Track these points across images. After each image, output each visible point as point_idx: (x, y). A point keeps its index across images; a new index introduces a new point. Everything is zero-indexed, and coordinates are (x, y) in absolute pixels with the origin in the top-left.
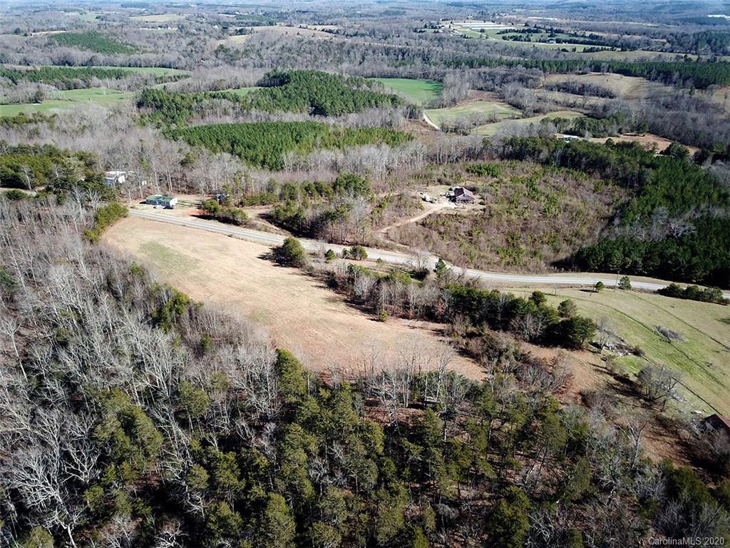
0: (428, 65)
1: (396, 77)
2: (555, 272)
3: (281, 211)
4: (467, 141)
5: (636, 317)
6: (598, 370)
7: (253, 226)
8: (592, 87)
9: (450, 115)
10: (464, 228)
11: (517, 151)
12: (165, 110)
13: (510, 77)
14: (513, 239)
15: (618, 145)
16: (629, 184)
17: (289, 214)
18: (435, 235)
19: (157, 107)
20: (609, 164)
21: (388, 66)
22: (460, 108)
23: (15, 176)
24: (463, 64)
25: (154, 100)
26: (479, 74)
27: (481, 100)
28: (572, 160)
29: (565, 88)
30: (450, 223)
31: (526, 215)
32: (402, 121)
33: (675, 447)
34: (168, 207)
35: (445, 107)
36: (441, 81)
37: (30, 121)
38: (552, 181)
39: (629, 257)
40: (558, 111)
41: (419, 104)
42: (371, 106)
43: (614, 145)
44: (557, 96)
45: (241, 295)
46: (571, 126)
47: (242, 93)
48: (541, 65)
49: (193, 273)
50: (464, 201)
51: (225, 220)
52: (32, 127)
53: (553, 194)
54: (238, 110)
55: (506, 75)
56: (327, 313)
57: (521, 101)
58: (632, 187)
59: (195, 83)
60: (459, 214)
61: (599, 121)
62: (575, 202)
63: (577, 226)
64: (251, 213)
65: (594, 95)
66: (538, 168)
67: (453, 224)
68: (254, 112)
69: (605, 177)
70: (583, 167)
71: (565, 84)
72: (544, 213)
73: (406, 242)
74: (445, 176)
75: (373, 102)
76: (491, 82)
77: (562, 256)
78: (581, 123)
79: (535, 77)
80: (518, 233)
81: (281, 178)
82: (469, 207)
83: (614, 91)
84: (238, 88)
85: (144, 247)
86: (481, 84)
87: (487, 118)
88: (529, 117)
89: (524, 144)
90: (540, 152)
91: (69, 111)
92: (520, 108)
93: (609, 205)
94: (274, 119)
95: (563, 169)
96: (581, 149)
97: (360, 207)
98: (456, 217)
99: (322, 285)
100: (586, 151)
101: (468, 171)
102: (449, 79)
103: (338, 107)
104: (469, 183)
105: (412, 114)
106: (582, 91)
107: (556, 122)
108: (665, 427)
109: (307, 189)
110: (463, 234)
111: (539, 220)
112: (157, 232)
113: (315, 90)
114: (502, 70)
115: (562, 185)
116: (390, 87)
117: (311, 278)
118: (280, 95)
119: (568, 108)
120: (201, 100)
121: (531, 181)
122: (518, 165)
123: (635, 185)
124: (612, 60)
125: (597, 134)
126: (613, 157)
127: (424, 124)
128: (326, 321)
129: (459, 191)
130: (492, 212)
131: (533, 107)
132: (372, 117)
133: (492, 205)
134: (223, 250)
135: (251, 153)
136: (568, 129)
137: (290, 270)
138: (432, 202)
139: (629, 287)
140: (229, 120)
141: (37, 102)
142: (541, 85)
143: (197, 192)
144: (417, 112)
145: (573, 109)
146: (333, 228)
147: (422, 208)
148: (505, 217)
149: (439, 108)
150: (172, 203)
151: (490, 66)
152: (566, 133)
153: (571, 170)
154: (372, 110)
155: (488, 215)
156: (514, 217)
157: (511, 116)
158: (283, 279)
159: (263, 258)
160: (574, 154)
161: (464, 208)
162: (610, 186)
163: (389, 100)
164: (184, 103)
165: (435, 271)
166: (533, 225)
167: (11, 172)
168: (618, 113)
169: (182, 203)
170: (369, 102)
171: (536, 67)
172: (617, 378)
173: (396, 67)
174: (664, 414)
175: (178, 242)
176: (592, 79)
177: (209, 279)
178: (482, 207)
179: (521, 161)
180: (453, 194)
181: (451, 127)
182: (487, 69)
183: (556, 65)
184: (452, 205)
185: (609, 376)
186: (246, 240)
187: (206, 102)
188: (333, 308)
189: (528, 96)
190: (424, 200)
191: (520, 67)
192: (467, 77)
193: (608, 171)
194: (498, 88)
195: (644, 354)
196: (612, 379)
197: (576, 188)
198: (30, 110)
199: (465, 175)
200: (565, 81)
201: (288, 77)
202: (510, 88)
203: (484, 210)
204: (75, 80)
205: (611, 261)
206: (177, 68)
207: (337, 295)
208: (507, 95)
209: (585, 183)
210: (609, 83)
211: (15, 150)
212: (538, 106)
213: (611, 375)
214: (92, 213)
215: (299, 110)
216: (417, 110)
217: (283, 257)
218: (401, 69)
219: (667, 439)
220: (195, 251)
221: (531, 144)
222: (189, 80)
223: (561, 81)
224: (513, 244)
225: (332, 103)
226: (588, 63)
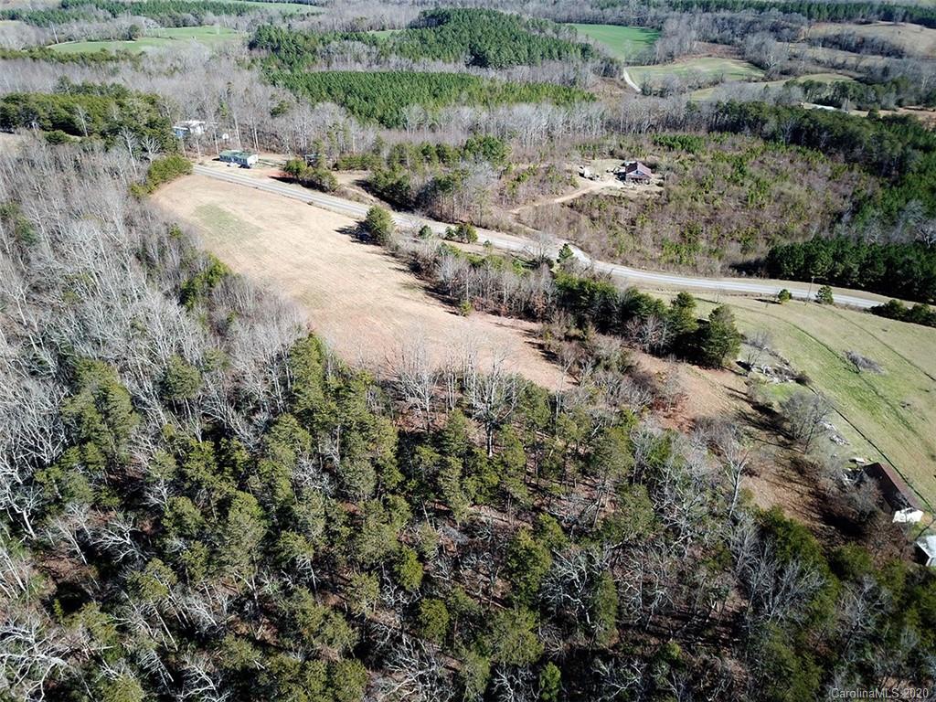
1: (600, 23)
3: (382, 176)
4: (666, 105)
6: (733, 395)
7: (343, 194)
8: (876, 41)
9: (657, 75)
10: (627, 214)
11: (734, 120)
12: (283, 53)
13: (758, 26)
14: (691, 232)
15: (886, 119)
16: (884, 171)
17: (390, 181)
19: (273, 50)
20: (861, 142)
21: (592, 7)
22: (678, 66)
24: (695, 6)
25: (270, 40)
26: (715, 20)
27: (710, 56)
28: (809, 135)
29: (836, 43)
30: (610, 206)
32: (592, 78)
34: (245, 166)
35: (658, 63)
36: (660, 29)
37: (111, 59)
38: (773, 161)
40: (817, 73)
41: (621, 58)
42: (552, 58)
43: (879, 120)
44: (822, 53)
46: (828, 93)
47: (381, 36)
48: (806, 10)
50: (637, 180)
51: (309, 185)
53: (768, 178)
54: (374, 57)
55: (752, 23)
56: (396, 300)
57: (764, 57)
58: (888, 174)
59: (328, 22)
61: (871, 87)
62: (797, 191)
63: (788, 221)
64: (346, 178)
65: (874, 54)
66: (757, 144)
67: (612, 208)
68: (394, 59)
69: (851, 161)
70: (822, 145)
71: (837, 36)
72: (745, 201)
73: (540, 225)
74: (621, 147)
75: (555, 52)
76: (729, 32)
77: (752, 257)
78: (843, 89)
79: (794, 26)
80: (700, 226)
82: (641, 187)
83: (907, 49)
84: (383, 30)
86: (716, 35)
87: (711, 79)
88: (772, 80)
89: (744, 111)
90: (765, 122)
91: (163, 51)
92: (763, 69)
93: (845, 197)
95: (794, 147)
96: (824, 121)
98: (620, 199)
99: (403, 268)
100: (831, 123)
101: (655, 143)
102: (671, 26)
103: (505, 53)
105: (608, 71)
106: (859, 47)
107: (807, 87)
109: (425, 153)
110: (622, 222)
111: (735, 211)
113: (479, 33)
114: (749, 16)
115: (784, 168)
116: (584, 34)
118: (431, 38)
119: (833, 70)
120: (329, 42)
121: (741, 160)
122: (730, 139)
123: (893, 172)
124: (916, 6)
125: (864, 105)
126: (869, 133)
127: (621, 84)
129: (634, 166)
131: (782, 67)
132: (553, 72)
133: (673, 186)
136: (823, 96)
137: (371, 247)
138: (591, 179)
139: (829, 302)
140: (362, 68)
141: (132, 39)
142: (802, 38)
144: (614, 68)
145: (840, 71)
147: (574, 186)
148: (688, 202)
149: (648, 64)
150: (250, 160)
151: (733, 10)
152: (820, 102)
153: (804, 149)
154: (552, 63)
156: (700, 205)
157: (746, 78)
159: (342, 231)
160: (812, 126)
161: (633, 188)
162: (855, 173)
163: (579, 51)
164: (308, 45)
165: (558, 261)
168: (902, 77)
169: (264, 163)
170: (550, 51)
171: (798, 12)
172: (757, 406)
173: (602, 9)
174: (806, 457)
176: (880, 31)
178: (660, 189)
179: (736, 133)
180: (623, 170)
181: (655, 89)
182: (727, 14)
183: (828, 10)
185: (745, 404)
187: (335, 44)
189: (776, 52)
190: (582, 175)
191: (775, 11)
192: (696, 23)
193: (858, 151)
194: (738, 40)
196: (748, 408)
197: (804, 173)
199: (649, 148)
200: (837, 33)
201: (448, 16)
202: (753, 40)
203: (661, 193)
204: (184, 14)
205: (814, 265)
208: (748, 49)
209: (820, 167)
210: (900, 37)
211: (78, 90)
212: (790, 65)
215: (453, 59)
216: (615, 65)
218: (609, 11)
221: (753, 111)
222: (321, 18)
223: (831, 33)
224: (690, 239)
225: (498, 51)
226: (876, 8)
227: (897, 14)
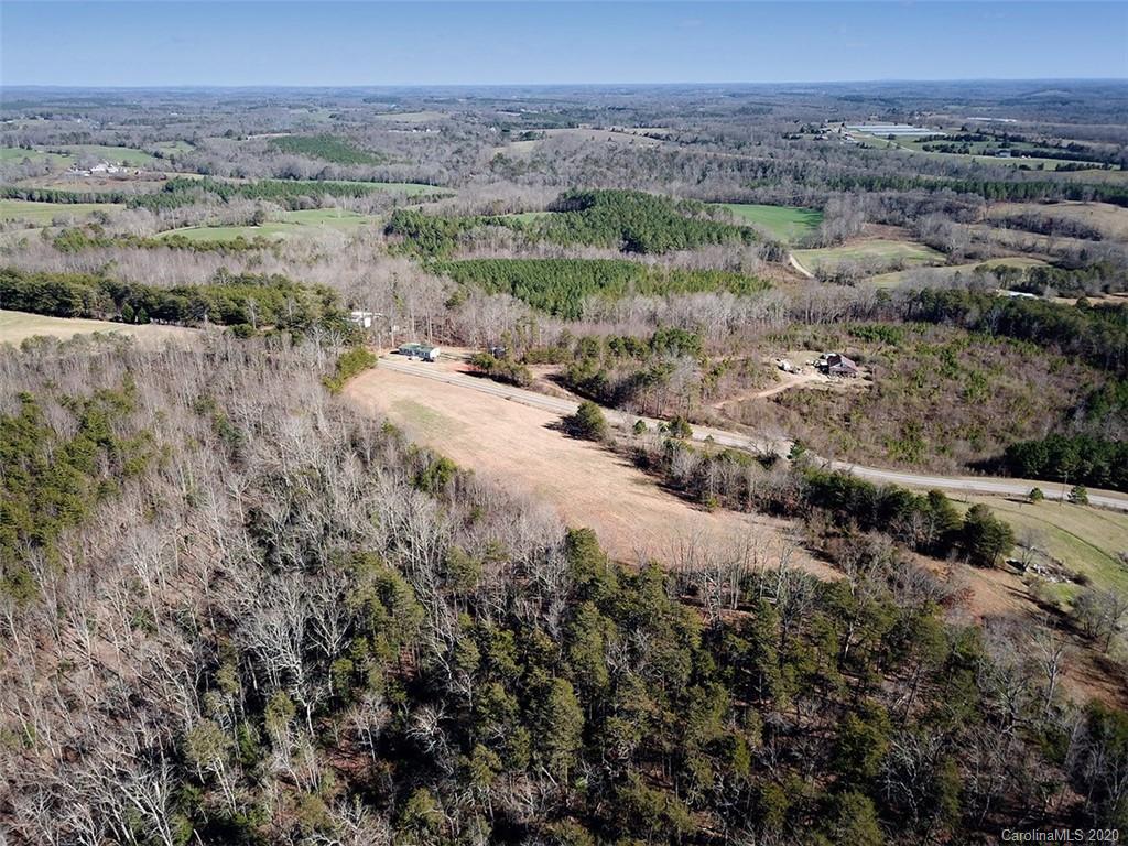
0: (802, 186)
1: (752, 203)
2: (973, 475)
3: (577, 371)
4: (852, 294)
5: (1088, 538)
6: (1014, 594)
7: (537, 389)
8: (1066, 222)
9: (830, 258)
10: (838, 410)
11: (931, 310)
12: (421, 238)
13: (930, 206)
14: (911, 429)
15: (1097, 308)
16: (1107, 364)
17: (586, 375)
18: (794, 416)
19: (410, 234)
20: (1077, 333)
21: (741, 187)
22: (846, 249)
23: (238, 312)
24: (857, 185)
25: (408, 225)
26: (882, 200)
27: (881, 238)
28: (1018, 325)
29: (1020, 224)
30: (818, 401)
31: (935, 398)
32: (757, 263)
33: (1118, 696)
34: (427, 359)
35: (825, 246)
36: (820, 209)
37: (251, 247)
38: (980, 353)
39: (1089, 460)
40: (1005, 256)
41: (784, 241)
42: (711, 242)
43: (1090, 308)
44: (1006, 235)
45: (521, 468)
46: (1024, 279)
47: (527, 219)
48: (982, 189)
49: (459, 439)
50: (841, 373)
51: (501, 379)
52: (253, 254)
53: (982, 372)
54: (520, 242)
55: (923, 203)
56: (633, 496)
57: (945, 240)
58: (1112, 368)
59: (463, 205)
60: (832, 389)
61: (1071, 272)
62: (1015, 385)
64: (537, 373)
65: (1067, 236)
66: (962, 335)
67: (822, 403)
68: (542, 245)
69: (1070, 354)
70: (1034, 336)
71: (1021, 217)
72: (964, 396)
73: (749, 421)
74: (815, 338)
75: (714, 236)
76: (899, 213)
77: (986, 455)
78: (1041, 275)
79: (971, 206)
80: (920, 422)
81: (579, 330)
82: (847, 382)
83: (1102, 230)
84: (521, 213)
85: (397, 405)
86: (884, 215)
87: (889, 264)
88: (956, 264)
89: (940, 299)
90: (966, 312)
91: (298, 237)
92: (944, 252)
93: (1071, 392)
94: (570, 255)
95: (1001, 338)
96: (1033, 310)
97: (685, 370)
98: (828, 394)
99: (627, 463)
100: (1039, 312)
101: (850, 333)
102: (834, 206)
103: (662, 241)
104: (849, 351)
105: (773, 255)
106: (1048, 228)
107: (999, 272)
108: (1107, 671)
109: (612, 345)
110: (835, 418)
111: (954, 407)
112: (415, 388)
113: (631, 217)
114: (919, 195)
115: (996, 361)
116: (741, 216)
117: (612, 454)
118: (579, 223)
119: (1022, 254)
120: (470, 227)
121: (948, 352)
122: (930, 329)
123: (1119, 366)
124: (1104, 183)
125: (1066, 292)
126: (1085, 323)
127: (790, 269)
128: (631, 505)
129: (836, 359)
130: (883, 391)
131: (965, 250)
132: (712, 256)
133: (882, 381)
134: (498, 414)
135: (538, 296)
136: (1019, 282)
137: (585, 443)
138: (792, 372)
139: (1085, 501)
140: (507, 254)
141: (255, 224)
142: (981, 218)
143: (463, 344)
144: (780, 252)
145: (1030, 255)
146: (645, 396)
147: (777, 379)
148: (902, 397)
149: (814, 248)
150: (433, 354)
151: (900, 189)
152: (1015, 289)
153: (1015, 341)
154: (712, 247)
155: (876, 394)
156: (916, 399)
157: (927, 262)
158: (575, 452)
159: (550, 427)
160: (1020, 315)
161: (839, 383)
162: (1076, 366)
163: (740, 235)
164: (447, 230)
165: (789, 457)
166: (944, 412)
167: (233, 306)
168: (1104, 262)
169: (446, 357)
170: (709, 235)
171: (973, 192)
172: (1042, 605)
173: (753, 188)
174: (1107, 656)
175: (440, 401)
176: (1068, 211)
177: (480, 446)
178: (868, 383)
179: (936, 323)
180: (824, 363)
181: (829, 274)
182: (895, 194)
183: (1007, 189)
184: (824, 378)
185: (1030, 603)
186: (528, 405)
187: (477, 229)
188: (642, 491)
189: (957, 234)
190: (782, 368)
191: (947, 191)
192: (861, 204)
193: (1075, 343)
194: (910, 221)
195: (1090, 582)
197: (1019, 366)
198: (250, 233)
199: (845, 339)
200: (1020, 214)
201: (592, 199)
202: (928, 221)
203: (871, 387)
204: (301, 197)
206: (436, 185)
207: (648, 477)
208: (924, 231)
209: (1036, 359)
210: (1093, 218)
211: (237, 281)
212: (972, 249)
213: (1034, 602)
214: (333, 360)
215: (605, 245)
216: (781, 249)
217: (576, 427)
218: (760, 191)
219: (1107, 686)
220: (462, 413)
221: (952, 300)
222: (454, 201)
223: (1014, 214)
224: (912, 437)
225: (654, 236)
226: (1061, 187)
227: (1086, 194)
